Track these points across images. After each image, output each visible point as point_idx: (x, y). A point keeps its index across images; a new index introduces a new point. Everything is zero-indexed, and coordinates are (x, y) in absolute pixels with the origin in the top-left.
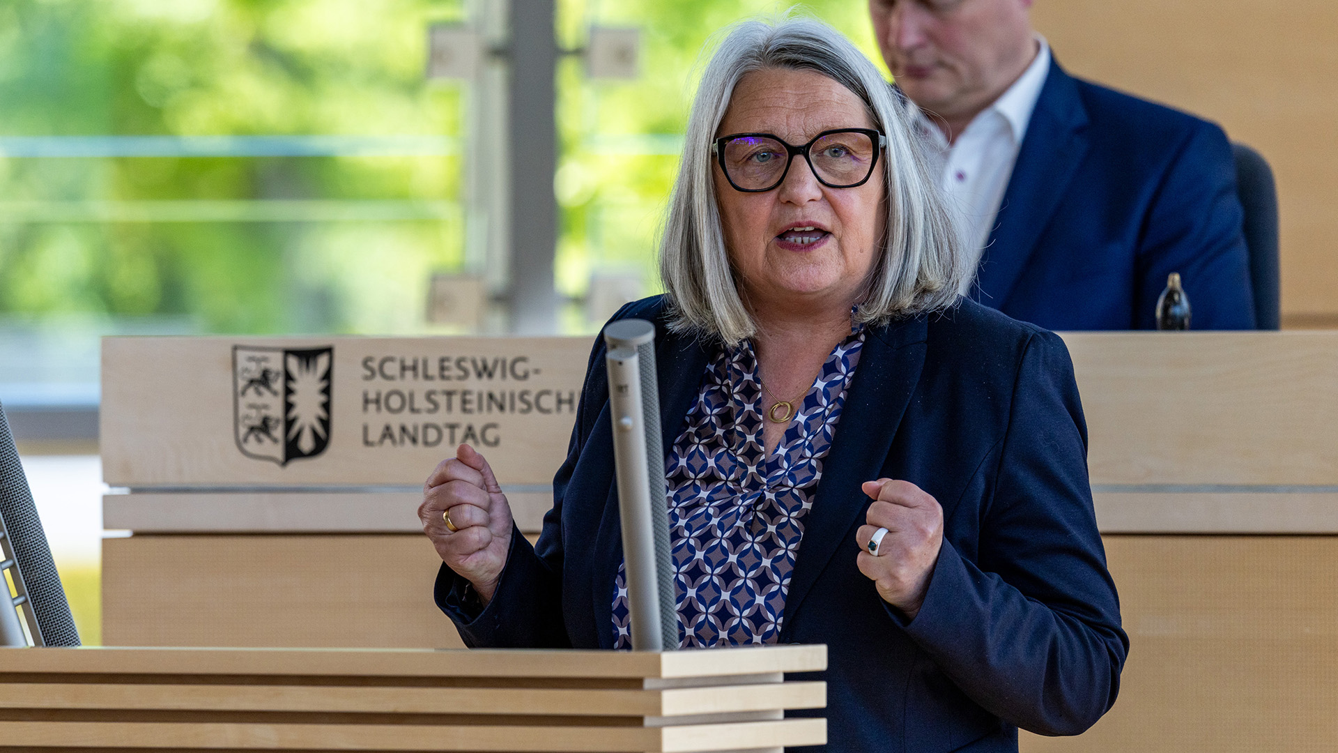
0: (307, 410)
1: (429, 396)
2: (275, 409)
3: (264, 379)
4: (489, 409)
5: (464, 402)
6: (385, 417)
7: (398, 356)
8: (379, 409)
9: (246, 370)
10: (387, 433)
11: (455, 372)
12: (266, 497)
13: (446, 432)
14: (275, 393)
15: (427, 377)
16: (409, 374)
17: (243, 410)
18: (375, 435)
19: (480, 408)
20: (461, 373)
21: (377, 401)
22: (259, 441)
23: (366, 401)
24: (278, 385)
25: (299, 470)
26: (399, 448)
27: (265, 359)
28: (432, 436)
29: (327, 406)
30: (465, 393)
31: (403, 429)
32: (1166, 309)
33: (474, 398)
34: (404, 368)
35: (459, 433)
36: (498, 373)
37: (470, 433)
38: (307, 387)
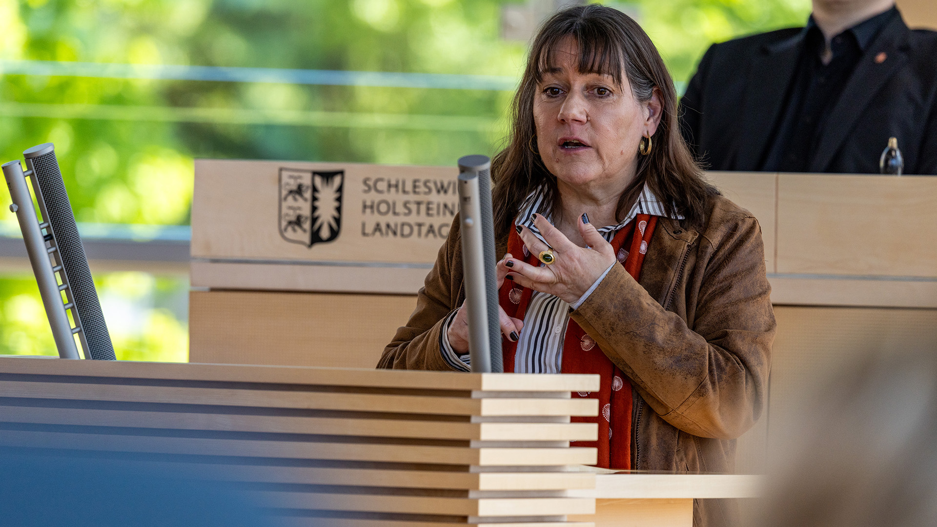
0: (326, 212)
1: (405, 205)
2: (306, 211)
3: (299, 191)
4: (444, 214)
5: (428, 209)
6: (376, 218)
7: (386, 178)
8: (373, 212)
9: (288, 184)
10: (378, 228)
11: (422, 189)
12: (297, 268)
13: (416, 228)
14: (306, 200)
15: (404, 192)
16: (393, 190)
17: (285, 210)
18: (369, 229)
19: (438, 213)
20: (427, 190)
21: (372, 207)
22: (294, 230)
23: (365, 207)
24: (308, 194)
25: (321, 251)
26: (385, 237)
27: (300, 177)
28: (407, 230)
29: (339, 209)
30: (429, 203)
31: (388, 226)
32: (886, 161)
33: (434, 206)
34: (390, 186)
35: (424, 230)
36: (450, 191)
37: (431, 229)
38: (327, 195)
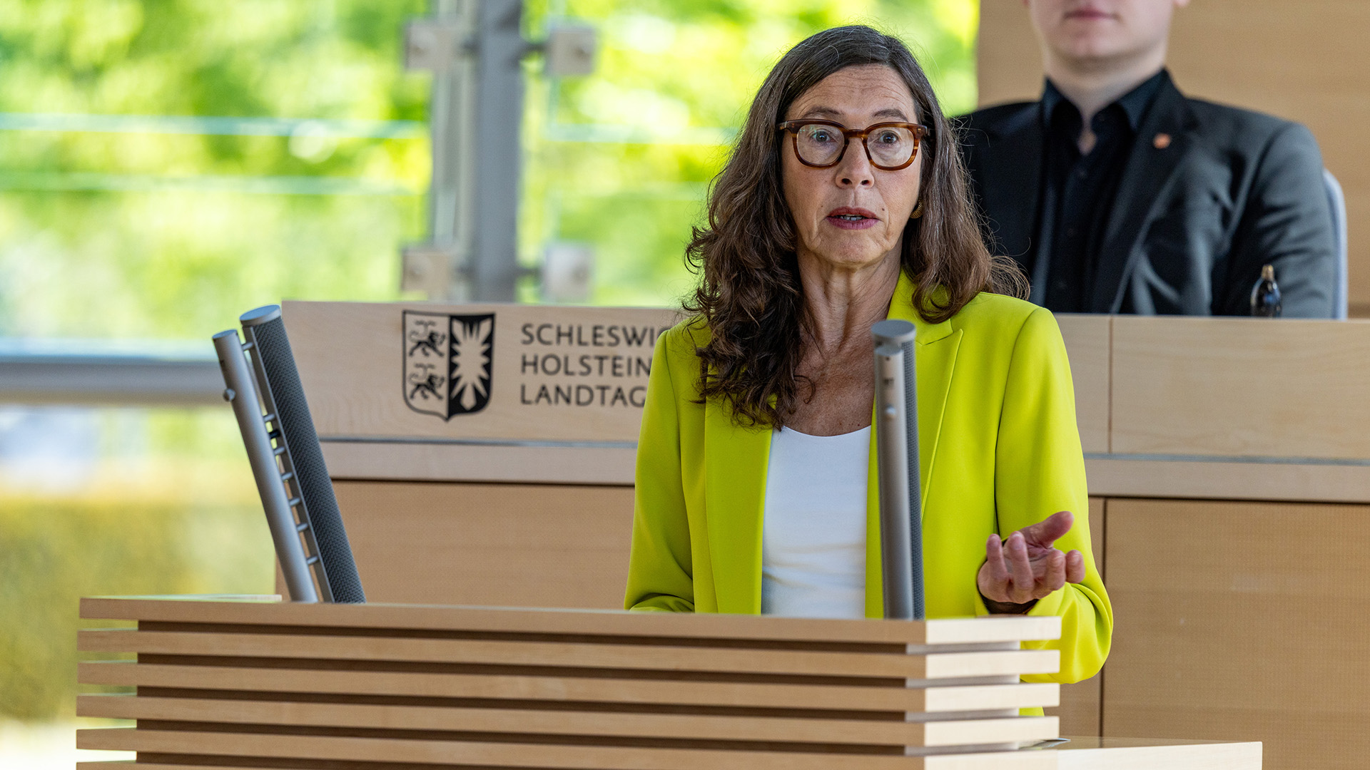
0: (470, 371)
1: (582, 360)
2: (441, 369)
3: (431, 342)
4: (638, 373)
5: (615, 366)
6: (542, 378)
7: (555, 324)
8: (536, 371)
9: (414, 333)
10: (543, 392)
11: (606, 339)
12: (430, 447)
13: (597, 393)
14: (441, 355)
15: (580, 343)
16: (564, 340)
17: (410, 369)
18: (531, 394)
19: (629, 372)
20: (613, 340)
21: (535, 364)
22: (426, 397)
23: (525, 364)
24: (444, 347)
25: (463, 425)
26: (553, 405)
27: (433, 324)
28: (585, 395)
29: (488, 367)
30: (615, 358)
31: (558, 389)
32: (1260, 298)
33: (624, 362)
34: (559, 335)
35: (610, 395)
36: (646, 341)
37: (619, 394)
38: (470, 349)
